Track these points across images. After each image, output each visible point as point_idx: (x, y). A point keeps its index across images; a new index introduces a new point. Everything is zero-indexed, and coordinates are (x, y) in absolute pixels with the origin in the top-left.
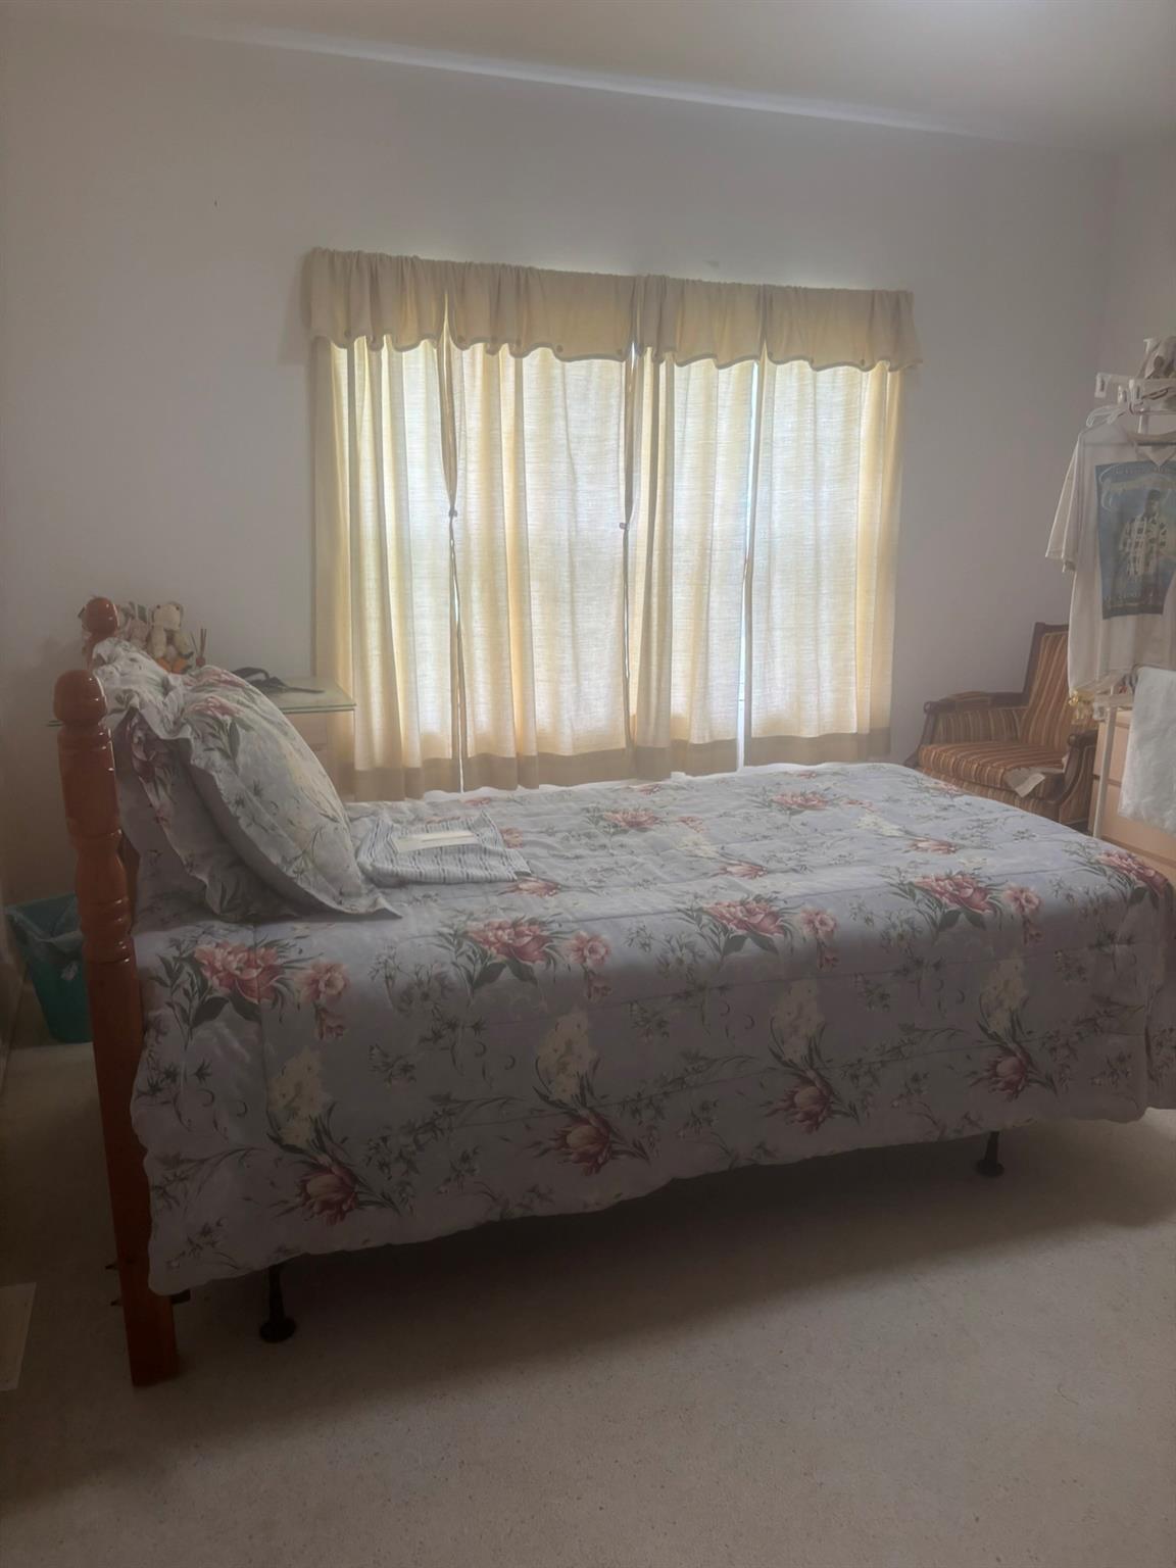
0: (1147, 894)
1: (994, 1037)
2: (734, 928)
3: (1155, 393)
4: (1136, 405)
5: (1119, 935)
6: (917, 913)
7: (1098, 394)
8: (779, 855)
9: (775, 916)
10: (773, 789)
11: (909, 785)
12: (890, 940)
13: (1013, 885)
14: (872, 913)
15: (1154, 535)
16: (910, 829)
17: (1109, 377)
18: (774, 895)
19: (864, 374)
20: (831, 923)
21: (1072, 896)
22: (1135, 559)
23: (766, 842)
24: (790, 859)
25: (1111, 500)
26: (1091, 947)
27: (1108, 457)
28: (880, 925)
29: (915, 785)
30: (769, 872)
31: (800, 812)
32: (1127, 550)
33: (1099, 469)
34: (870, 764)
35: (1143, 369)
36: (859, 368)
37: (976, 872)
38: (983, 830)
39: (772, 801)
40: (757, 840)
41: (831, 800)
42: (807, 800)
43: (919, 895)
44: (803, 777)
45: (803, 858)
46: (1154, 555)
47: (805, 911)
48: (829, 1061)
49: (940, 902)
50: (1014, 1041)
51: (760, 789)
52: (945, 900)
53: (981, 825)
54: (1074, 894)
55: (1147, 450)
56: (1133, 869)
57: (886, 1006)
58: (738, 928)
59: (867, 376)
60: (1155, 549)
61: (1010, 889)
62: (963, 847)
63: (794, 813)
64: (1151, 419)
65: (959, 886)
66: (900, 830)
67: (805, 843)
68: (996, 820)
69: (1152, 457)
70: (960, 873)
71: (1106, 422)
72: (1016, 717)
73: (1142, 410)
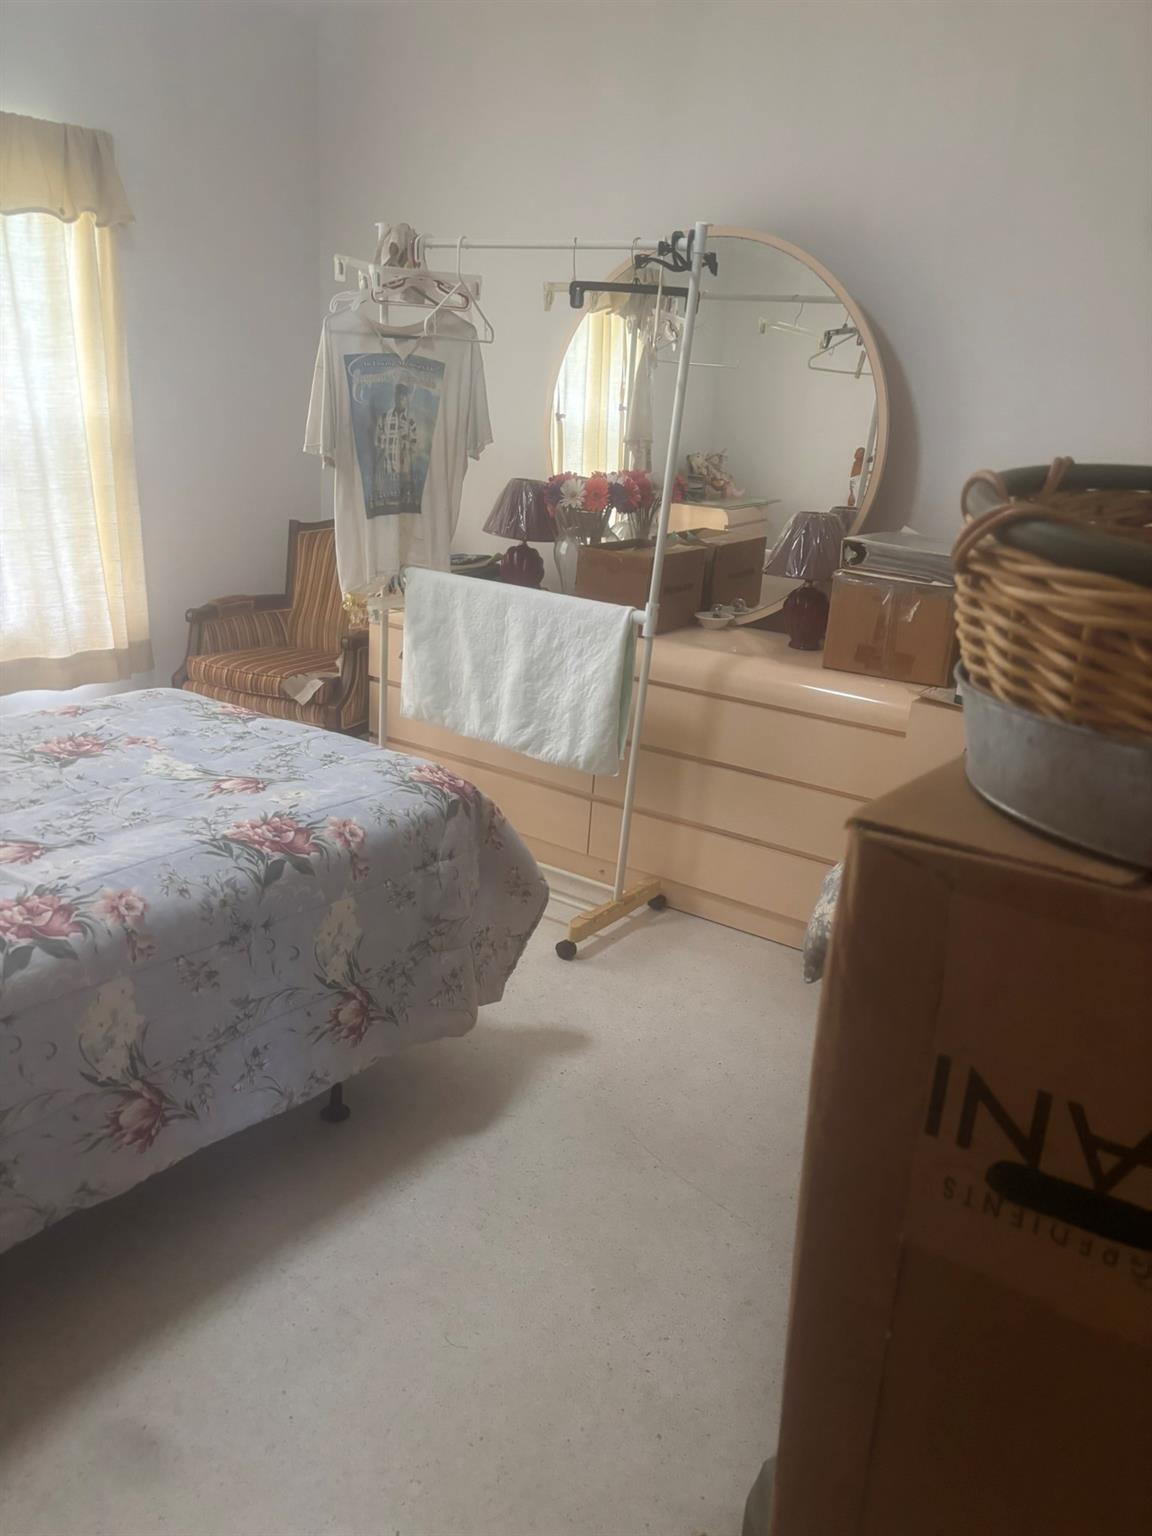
0: (461, 806)
1: (333, 985)
2: (13, 938)
3: (393, 282)
4: (377, 293)
5: (440, 852)
6: (235, 872)
7: (339, 277)
8: (56, 823)
9: (66, 910)
10: (32, 736)
11: (194, 712)
12: (212, 910)
13: (334, 819)
14: (186, 882)
15: (405, 431)
16: (206, 767)
17: (346, 260)
18: (62, 882)
19: (65, 225)
20: (140, 905)
21: (394, 821)
22: (390, 455)
23: (35, 808)
24: (72, 827)
25: (362, 392)
26: (416, 869)
27: (355, 346)
28: (197, 895)
29: (201, 713)
30: (48, 849)
31: (72, 762)
32: (382, 446)
33: (348, 359)
34: (145, 691)
35: (379, 256)
36: (59, 218)
37: (293, 810)
38: (289, 758)
39: (33, 751)
40: (23, 807)
41: (109, 741)
42: (79, 745)
43: (236, 849)
44: (67, 716)
45: (88, 824)
46: (407, 452)
47: (104, 897)
48: (156, 1064)
49: (261, 853)
50: (354, 983)
51: (15, 738)
52: (266, 850)
53: (284, 752)
54: (395, 818)
55: (391, 341)
56: (445, 782)
57: (215, 984)
58: (19, 937)
59: (70, 229)
60: (408, 446)
61: (333, 824)
62: (272, 782)
63: (65, 764)
64: (391, 308)
65: (278, 831)
66: (195, 770)
67: (87, 802)
68: (298, 744)
69: (397, 350)
70: (276, 815)
71: (350, 308)
72: (281, 620)
73: (381, 299)
